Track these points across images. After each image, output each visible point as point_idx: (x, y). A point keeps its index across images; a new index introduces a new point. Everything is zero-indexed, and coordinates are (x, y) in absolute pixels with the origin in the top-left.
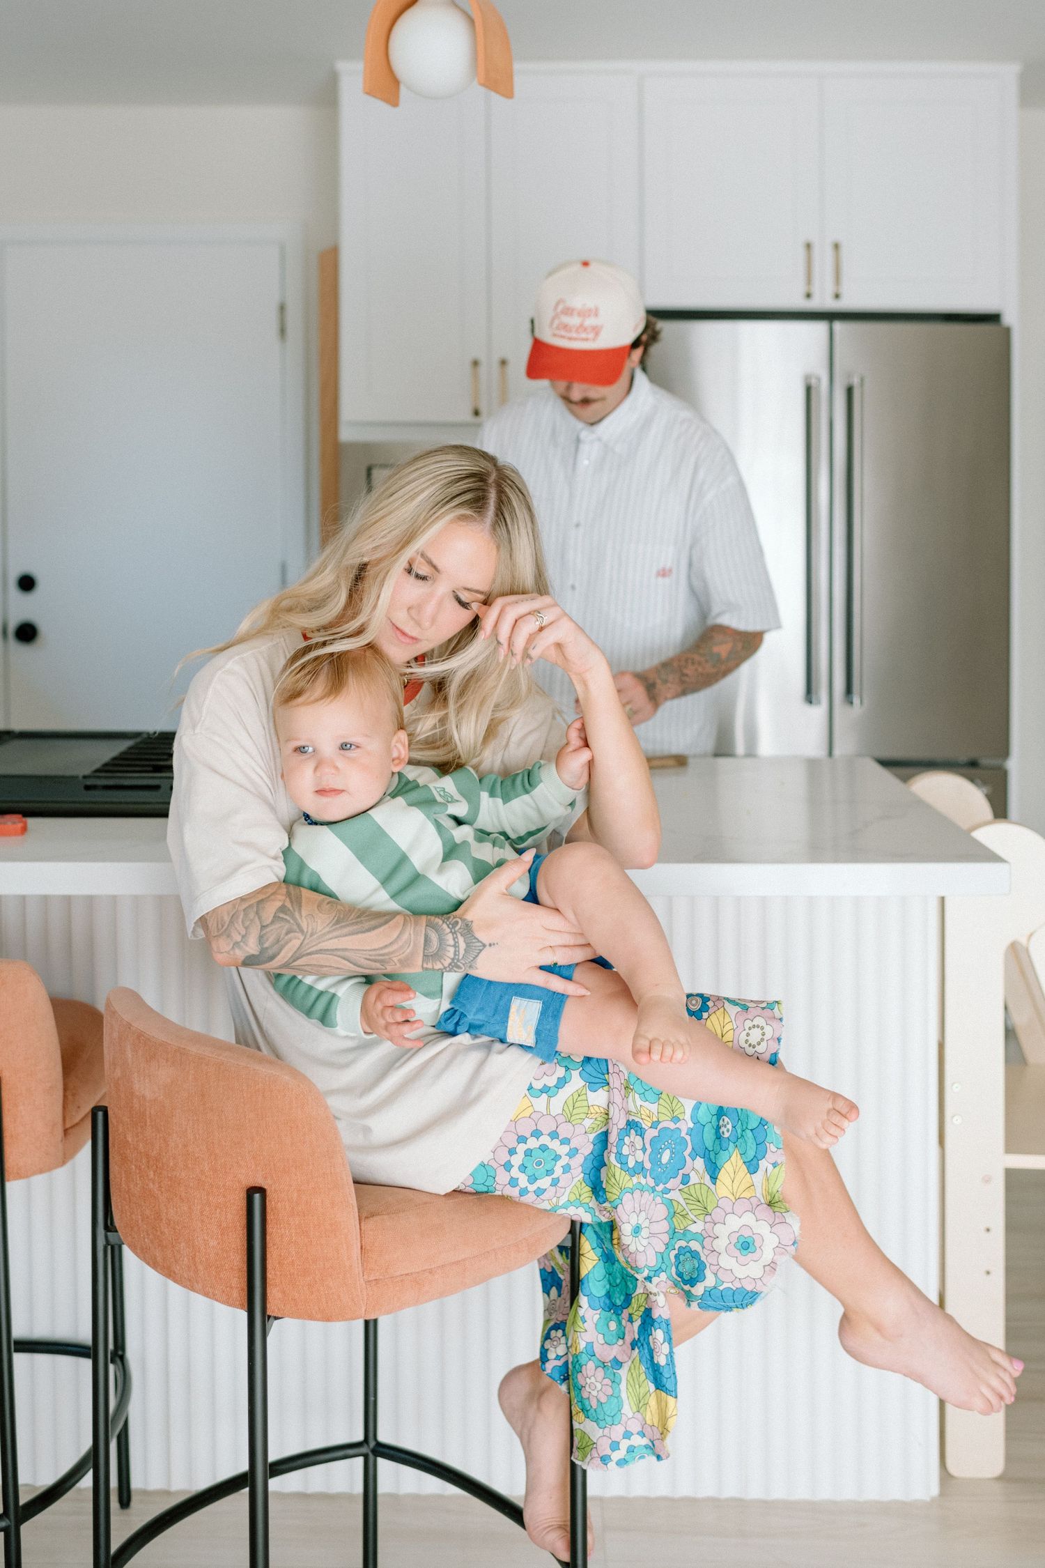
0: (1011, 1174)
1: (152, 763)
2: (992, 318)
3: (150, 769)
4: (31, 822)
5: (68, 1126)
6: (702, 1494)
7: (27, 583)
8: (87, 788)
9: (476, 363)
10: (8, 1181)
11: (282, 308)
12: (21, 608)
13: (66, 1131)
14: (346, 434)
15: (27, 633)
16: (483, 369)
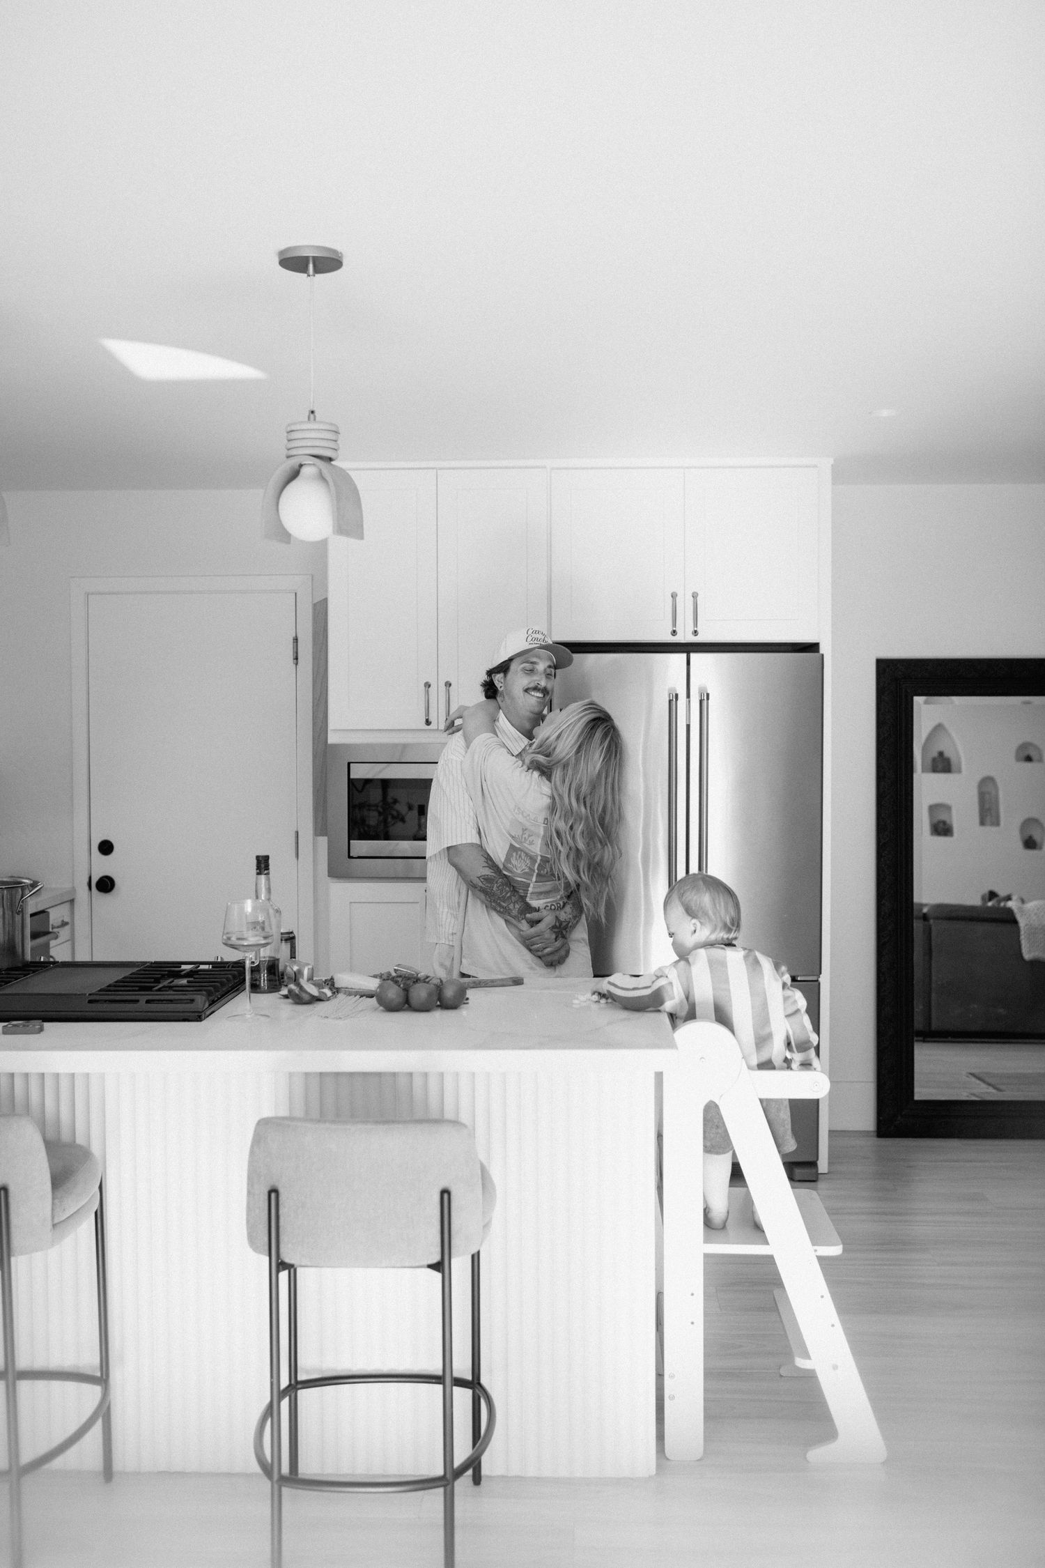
0: (706, 1256)
1: (139, 984)
2: (812, 648)
3: (137, 988)
4: (46, 1025)
5: (56, 1221)
6: (512, 1474)
7: (106, 848)
8: (90, 1002)
9: (428, 685)
10: (13, 1255)
11: (296, 640)
12: (104, 865)
13: (54, 1226)
14: (332, 739)
15: (106, 885)
16: (432, 690)
